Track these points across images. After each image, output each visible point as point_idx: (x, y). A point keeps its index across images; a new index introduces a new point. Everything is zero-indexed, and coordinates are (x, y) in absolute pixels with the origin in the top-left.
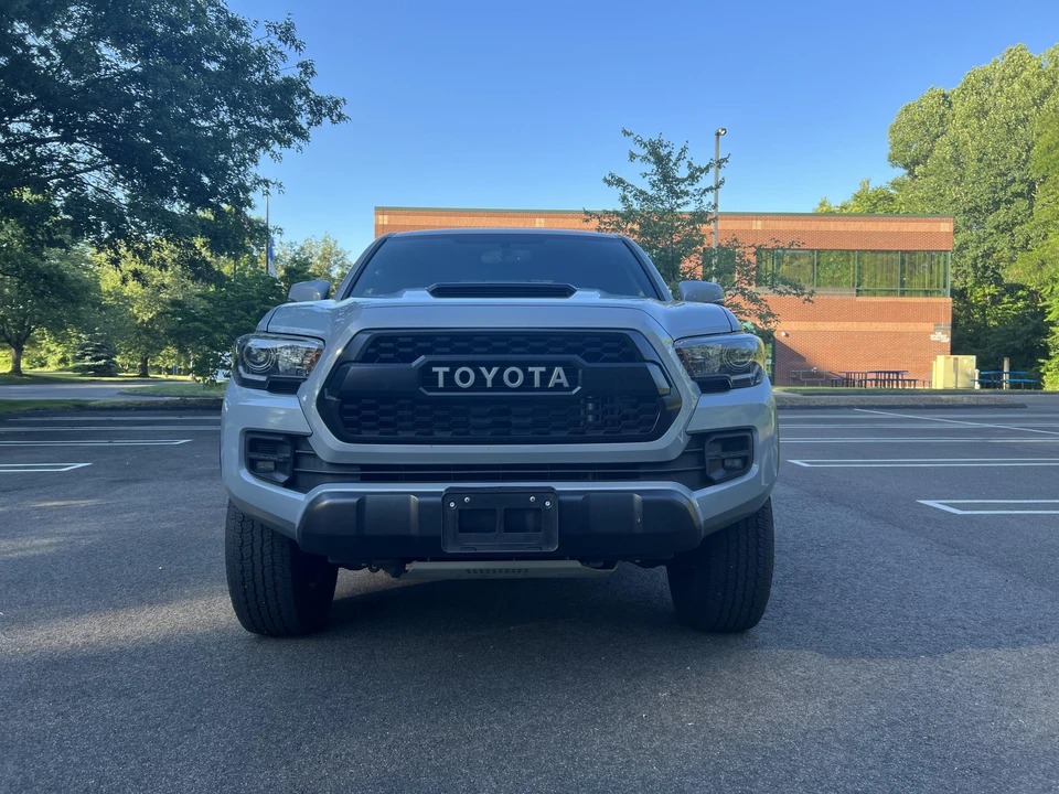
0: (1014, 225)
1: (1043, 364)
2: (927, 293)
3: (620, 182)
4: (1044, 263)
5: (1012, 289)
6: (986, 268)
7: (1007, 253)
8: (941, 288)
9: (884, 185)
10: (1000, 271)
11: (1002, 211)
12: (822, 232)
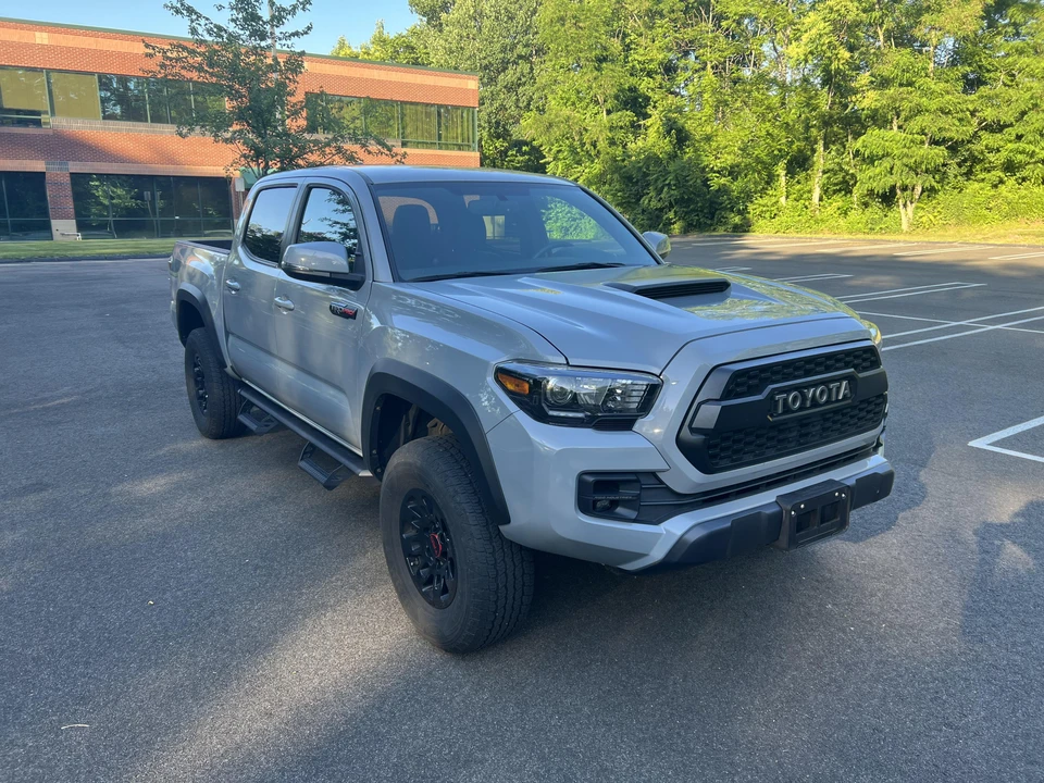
0: (519, 85)
1: (544, 214)
2: (460, 147)
3: (190, 11)
4: (551, 125)
5: (519, 144)
6: (498, 123)
7: (513, 111)
8: (471, 143)
9: (405, 33)
10: (508, 127)
11: (510, 71)
12: (367, 80)
